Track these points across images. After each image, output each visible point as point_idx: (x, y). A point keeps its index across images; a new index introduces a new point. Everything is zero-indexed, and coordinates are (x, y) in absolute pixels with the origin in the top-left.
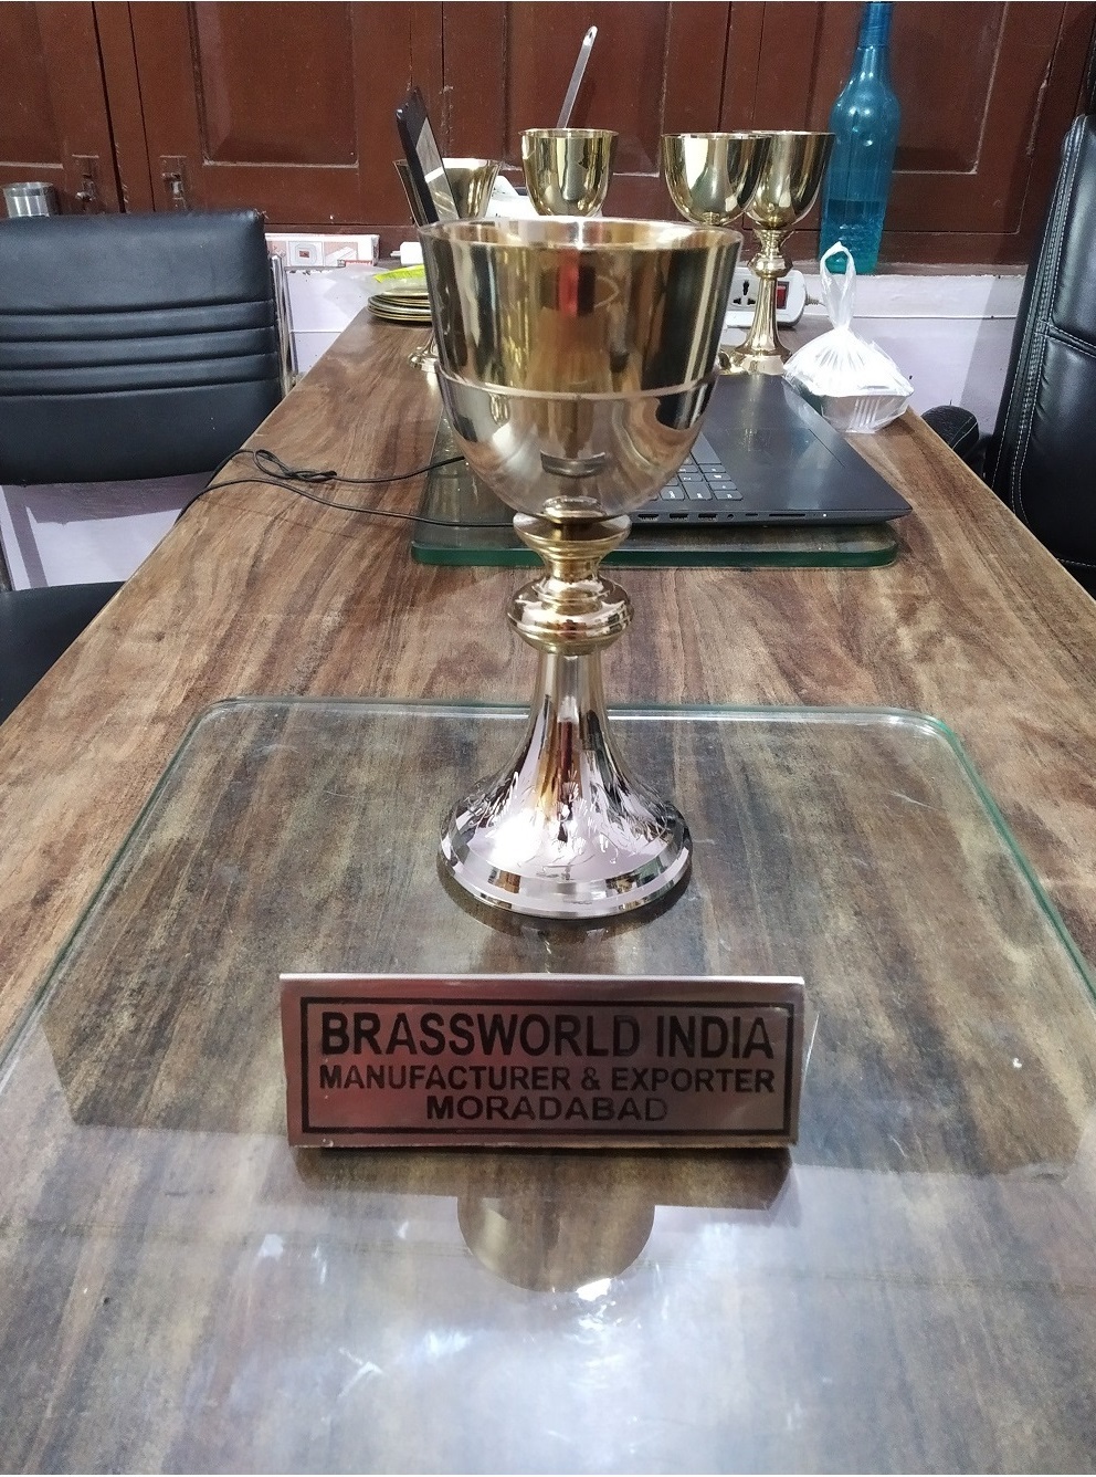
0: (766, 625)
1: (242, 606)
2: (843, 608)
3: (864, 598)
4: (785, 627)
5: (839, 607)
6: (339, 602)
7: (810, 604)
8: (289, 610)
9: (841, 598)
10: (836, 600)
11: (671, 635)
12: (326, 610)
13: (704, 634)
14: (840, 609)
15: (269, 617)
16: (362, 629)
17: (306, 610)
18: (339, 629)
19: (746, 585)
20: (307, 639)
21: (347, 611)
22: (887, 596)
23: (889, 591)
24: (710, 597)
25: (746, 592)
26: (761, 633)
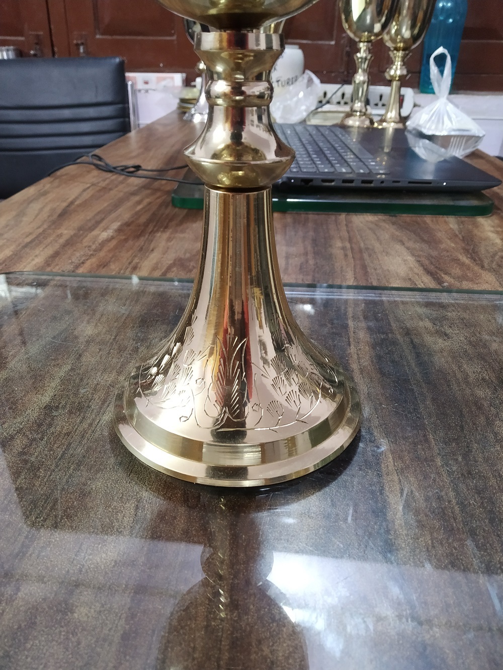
0: (410, 244)
1: (49, 227)
2: (463, 237)
3: (476, 231)
4: (425, 246)
5: (460, 236)
6: (116, 225)
7: (439, 234)
8: (80, 229)
9: (460, 232)
10: (457, 233)
11: (344, 248)
12: (105, 229)
13: (367, 249)
14: (461, 238)
15: (66, 232)
16: (126, 240)
17: (92, 229)
18: (109, 240)
19: (394, 223)
20: (85, 244)
21: (119, 230)
22: (492, 232)
23: (492, 229)
24: (370, 229)
25: (395, 227)
26: (408, 248)
